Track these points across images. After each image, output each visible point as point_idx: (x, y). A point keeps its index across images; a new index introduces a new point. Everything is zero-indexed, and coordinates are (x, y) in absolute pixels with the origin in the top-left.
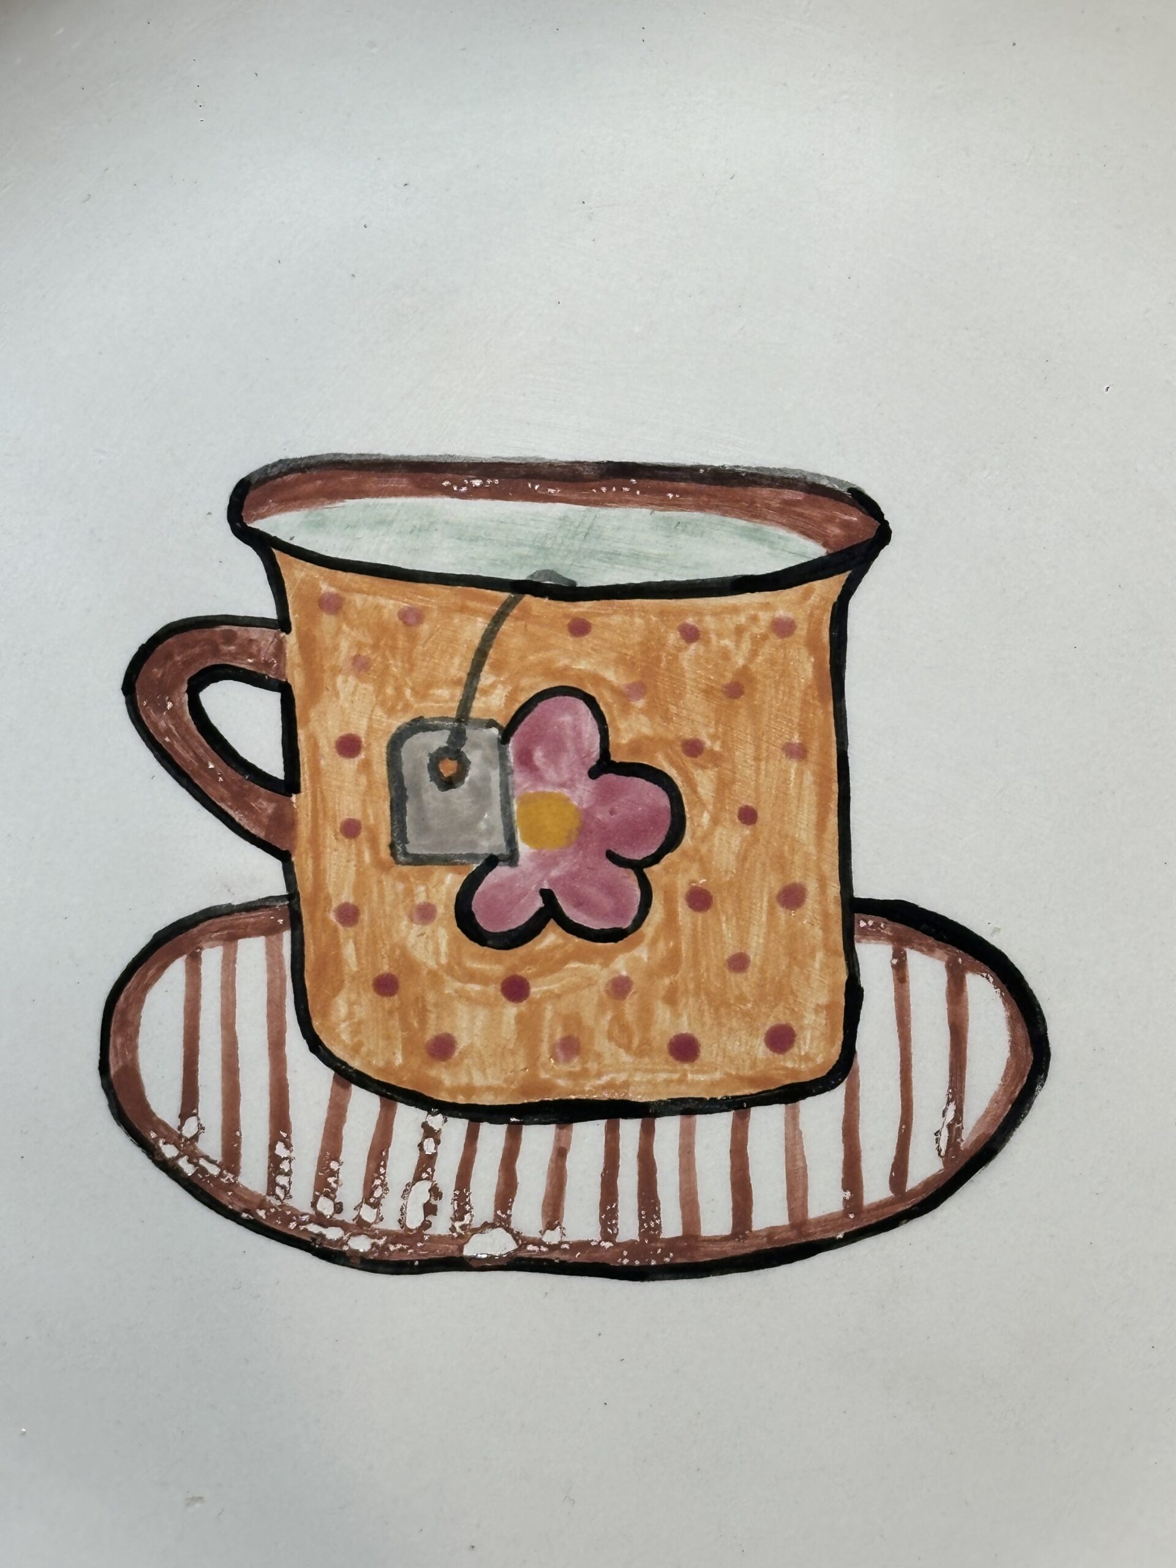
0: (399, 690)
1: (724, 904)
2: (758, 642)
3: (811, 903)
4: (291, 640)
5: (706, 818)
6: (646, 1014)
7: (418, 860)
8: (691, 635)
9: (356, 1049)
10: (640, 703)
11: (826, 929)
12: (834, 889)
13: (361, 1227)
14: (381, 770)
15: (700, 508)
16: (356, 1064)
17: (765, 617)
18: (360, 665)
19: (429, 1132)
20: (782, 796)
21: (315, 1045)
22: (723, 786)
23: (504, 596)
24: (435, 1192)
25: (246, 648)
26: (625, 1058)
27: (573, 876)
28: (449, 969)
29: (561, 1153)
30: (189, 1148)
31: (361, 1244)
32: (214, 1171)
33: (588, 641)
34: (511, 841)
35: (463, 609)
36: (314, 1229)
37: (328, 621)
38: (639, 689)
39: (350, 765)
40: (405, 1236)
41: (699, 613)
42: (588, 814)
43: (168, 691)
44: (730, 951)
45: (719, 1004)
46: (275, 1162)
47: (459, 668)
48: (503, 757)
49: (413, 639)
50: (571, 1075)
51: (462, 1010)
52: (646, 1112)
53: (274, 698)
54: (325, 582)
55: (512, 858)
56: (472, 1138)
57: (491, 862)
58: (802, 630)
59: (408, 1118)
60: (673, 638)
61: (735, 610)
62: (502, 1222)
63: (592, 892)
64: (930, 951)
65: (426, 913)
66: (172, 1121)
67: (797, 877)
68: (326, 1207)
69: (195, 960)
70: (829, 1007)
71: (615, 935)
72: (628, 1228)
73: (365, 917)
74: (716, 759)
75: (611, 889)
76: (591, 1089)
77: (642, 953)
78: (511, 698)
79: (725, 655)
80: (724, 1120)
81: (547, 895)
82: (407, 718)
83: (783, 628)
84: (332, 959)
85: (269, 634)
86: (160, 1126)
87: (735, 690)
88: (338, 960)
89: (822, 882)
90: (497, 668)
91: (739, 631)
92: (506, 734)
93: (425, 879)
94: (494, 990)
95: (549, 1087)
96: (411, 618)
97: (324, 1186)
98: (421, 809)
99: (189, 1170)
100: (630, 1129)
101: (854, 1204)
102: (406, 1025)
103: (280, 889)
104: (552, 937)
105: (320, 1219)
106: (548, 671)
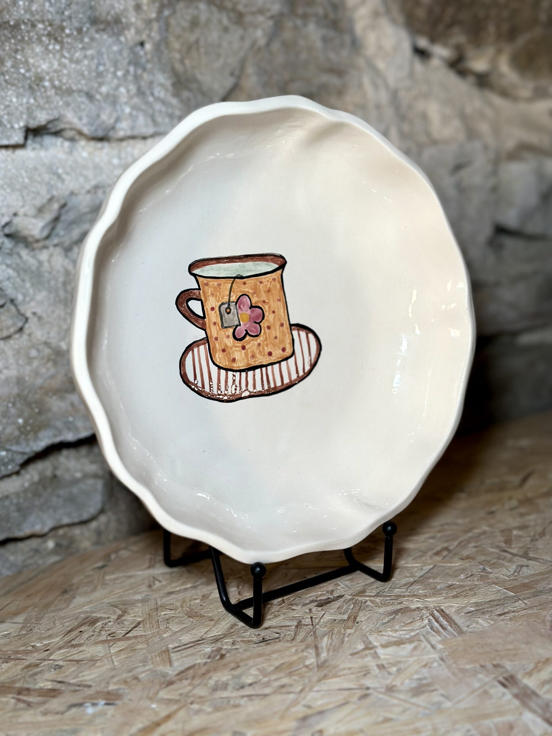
0: (219, 298)
1: (272, 328)
2: (271, 282)
3: (285, 326)
4: (201, 291)
5: (268, 314)
6: (263, 348)
7: (226, 327)
8: (261, 282)
9: (220, 363)
10: (255, 295)
11: (287, 330)
12: (288, 323)
13: (225, 395)
14: (218, 312)
15: (260, 261)
16: (221, 365)
17: (271, 278)
18: (212, 294)
19: (234, 376)
20: (278, 308)
21: (214, 363)
22: (269, 307)
23: (233, 279)
24: (236, 386)
25: (194, 294)
26: (262, 357)
27: (249, 326)
28: (233, 346)
29: (254, 375)
30: (196, 385)
31: (226, 398)
32: (201, 389)
33: (246, 286)
34: (239, 322)
35: (227, 283)
36: (218, 397)
37: (206, 287)
38: (255, 293)
39: (213, 312)
40: (233, 395)
41: (262, 279)
42: (250, 315)
43: (183, 303)
44: (274, 336)
45: (274, 345)
46: (210, 385)
47: (228, 293)
48: (236, 307)
49: (220, 289)
50: (254, 361)
51: (236, 353)
52: (266, 366)
53: (200, 302)
54: (205, 281)
55: (240, 325)
56: (240, 375)
57: (237, 326)
58: (277, 279)
59: (230, 373)
60: (259, 283)
61: (267, 277)
62: (247, 390)
63: (252, 329)
64: (302, 331)
65: (228, 337)
66: (193, 381)
67: (282, 322)
68: (219, 392)
69: (193, 351)
70: (290, 343)
71: (257, 336)
72: (266, 387)
73: (219, 339)
74: (268, 303)
75: (255, 328)
76: (257, 364)
77: (261, 338)
78: (236, 297)
79: (266, 285)
80: (278, 365)
81: (246, 330)
82: (220, 303)
83: (274, 280)
84: (215, 347)
85: (197, 291)
86: (191, 382)
87: (269, 291)
88: (216, 347)
89: (286, 322)
90: (233, 292)
91: (268, 281)
92: (236, 303)
93: (227, 331)
94: (240, 348)
95: (251, 364)
96: (219, 285)
97: (219, 389)
98: (225, 318)
99: (197, 390)
100: (264, 369)
101: (298, 377)
102: (227, 357)
103: (205, 336)
104: (248, 338)
105: (219, 395)
106: (241, 292)
